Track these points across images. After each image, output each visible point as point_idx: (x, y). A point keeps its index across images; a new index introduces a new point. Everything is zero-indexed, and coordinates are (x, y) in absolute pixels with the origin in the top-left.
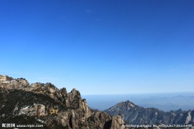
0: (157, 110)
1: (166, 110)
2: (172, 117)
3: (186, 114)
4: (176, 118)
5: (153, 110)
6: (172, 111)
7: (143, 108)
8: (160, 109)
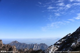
0: (25, 44)
1: (28, 44)
2: (30, 46)
3: (34, 45)
4: (31, 46)
5: (24, 44)
6: (30, 44)
7: (21, 43)
8: (26, 43)
